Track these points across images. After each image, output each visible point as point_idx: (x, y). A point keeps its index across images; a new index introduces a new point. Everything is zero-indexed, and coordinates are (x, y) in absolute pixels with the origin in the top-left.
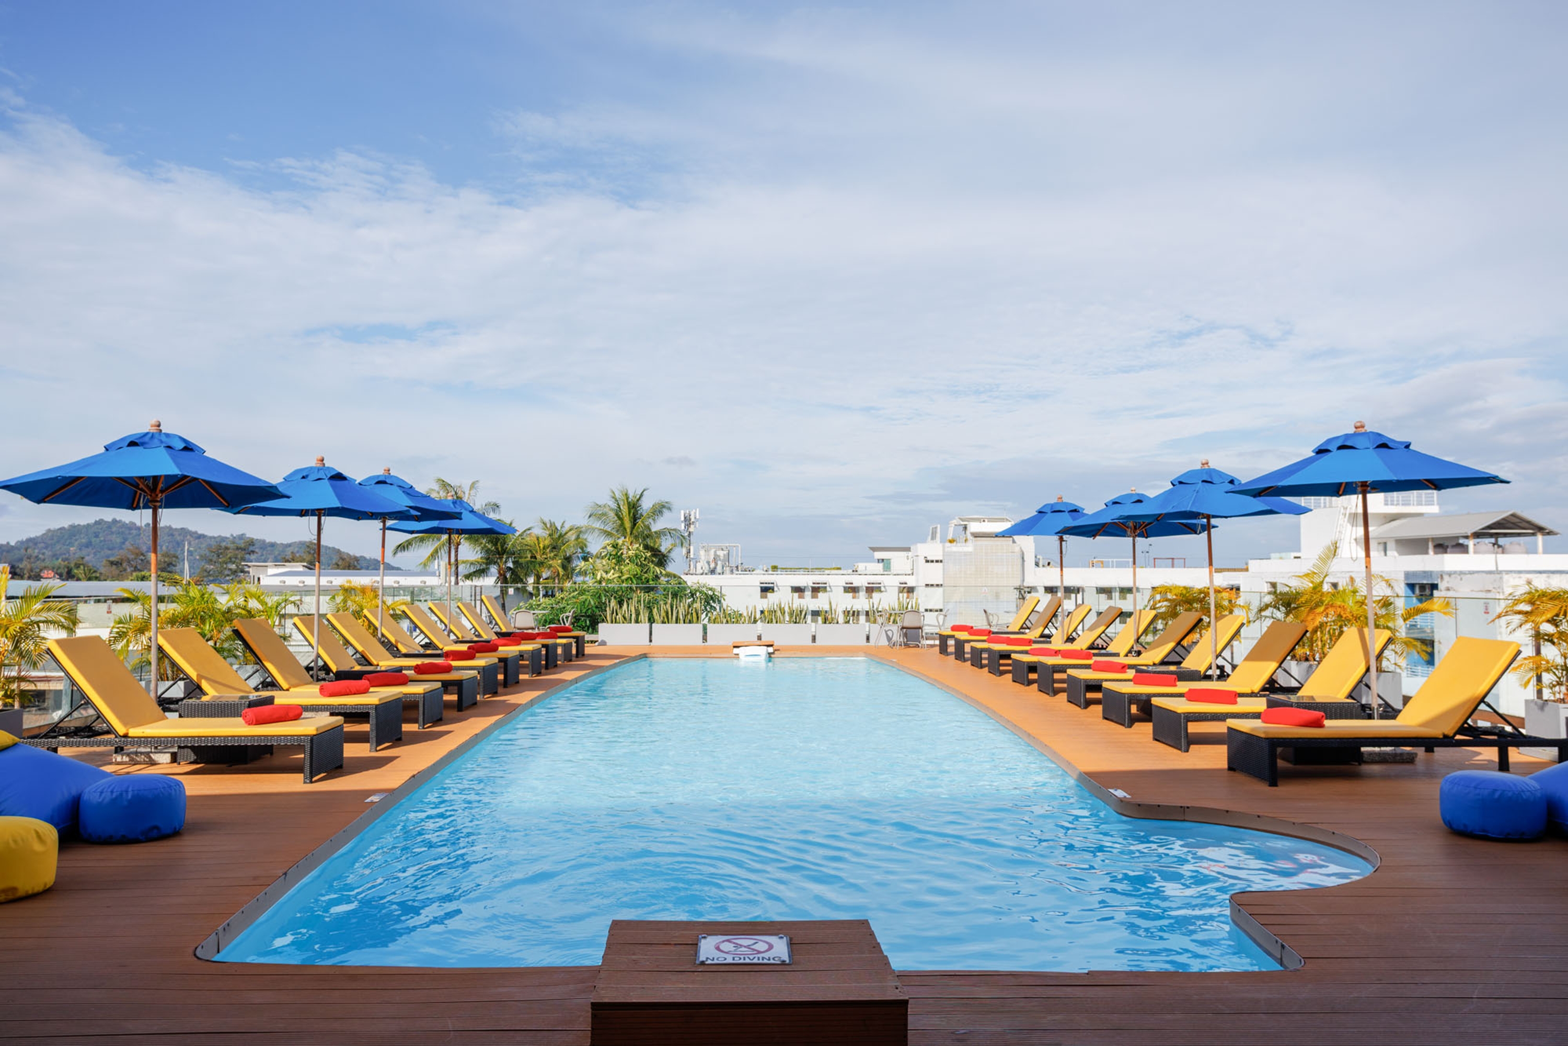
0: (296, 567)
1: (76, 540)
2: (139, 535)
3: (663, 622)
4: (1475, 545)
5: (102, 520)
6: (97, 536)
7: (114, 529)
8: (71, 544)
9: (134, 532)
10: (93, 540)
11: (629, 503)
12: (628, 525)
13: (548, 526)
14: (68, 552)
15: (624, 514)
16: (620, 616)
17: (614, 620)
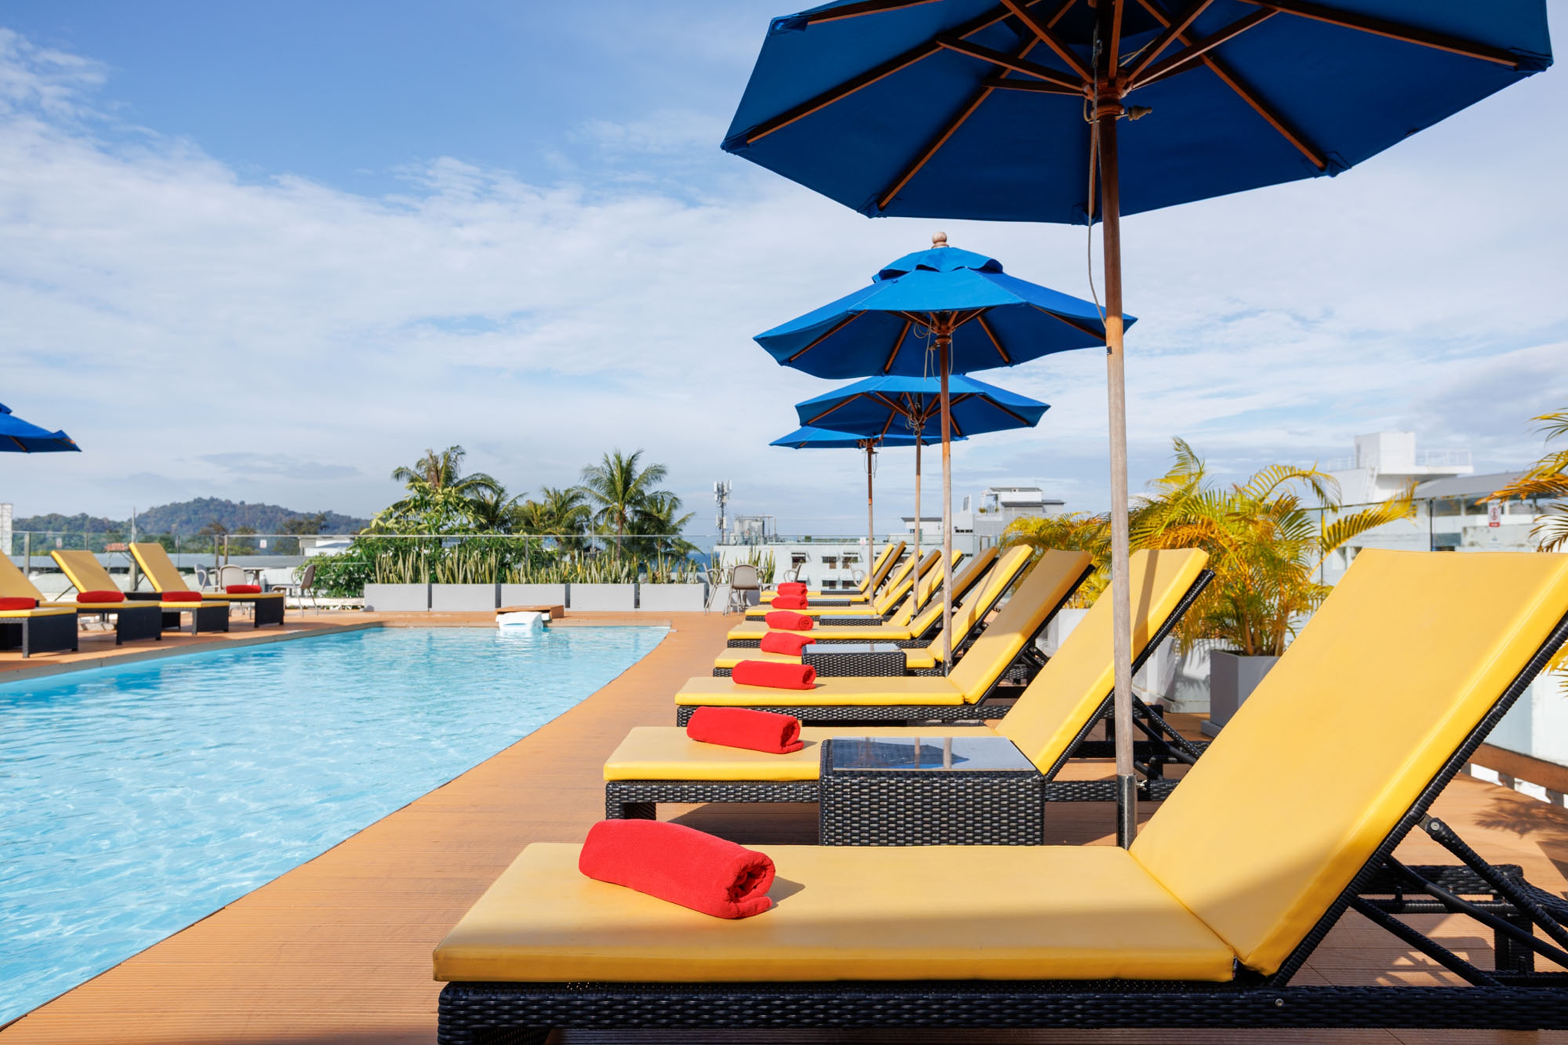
0: (342, 539)
1: (177, 517)
2: (235, 512)
3: (448, 582)
4: (1511, 506)
5: (200, 499)
6: (196, 514)
7: (211, 507)
8: (173, 521)
9: (230, 510)
10: (193, 517)
11: (622, 468)
12: (619, 487)
13: (552, 493)
15: (616, 478)
16: (393, 574)
17: (386, 580)
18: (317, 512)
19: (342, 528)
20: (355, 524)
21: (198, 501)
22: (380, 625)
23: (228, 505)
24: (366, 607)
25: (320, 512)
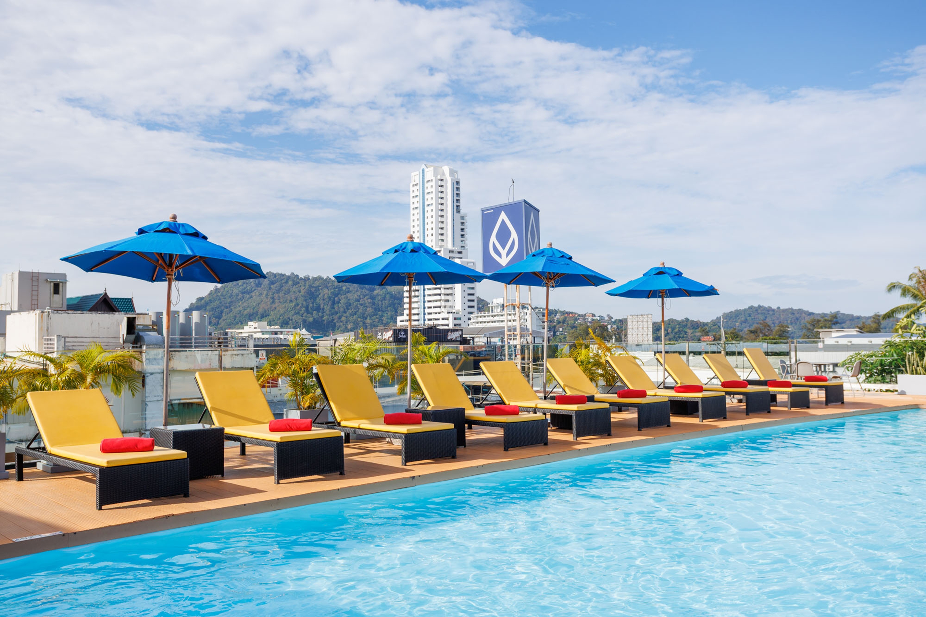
0: (851, 331)
2: (774, 314)
5: (752, 306)
6: (750, 316)
7: (759, 311)
8: (736, 321)
9: (771, 313)
10: (748, 318)
14: (735, 325)
16: (920, 368)
17: (914, 372)
18: (829, 313)
19: (848, 322)
20: (857, 320)
21: (751, 308)
22: (916, 407)
23: (769, 309)
24: (899, 391)
25: (831, 312)
